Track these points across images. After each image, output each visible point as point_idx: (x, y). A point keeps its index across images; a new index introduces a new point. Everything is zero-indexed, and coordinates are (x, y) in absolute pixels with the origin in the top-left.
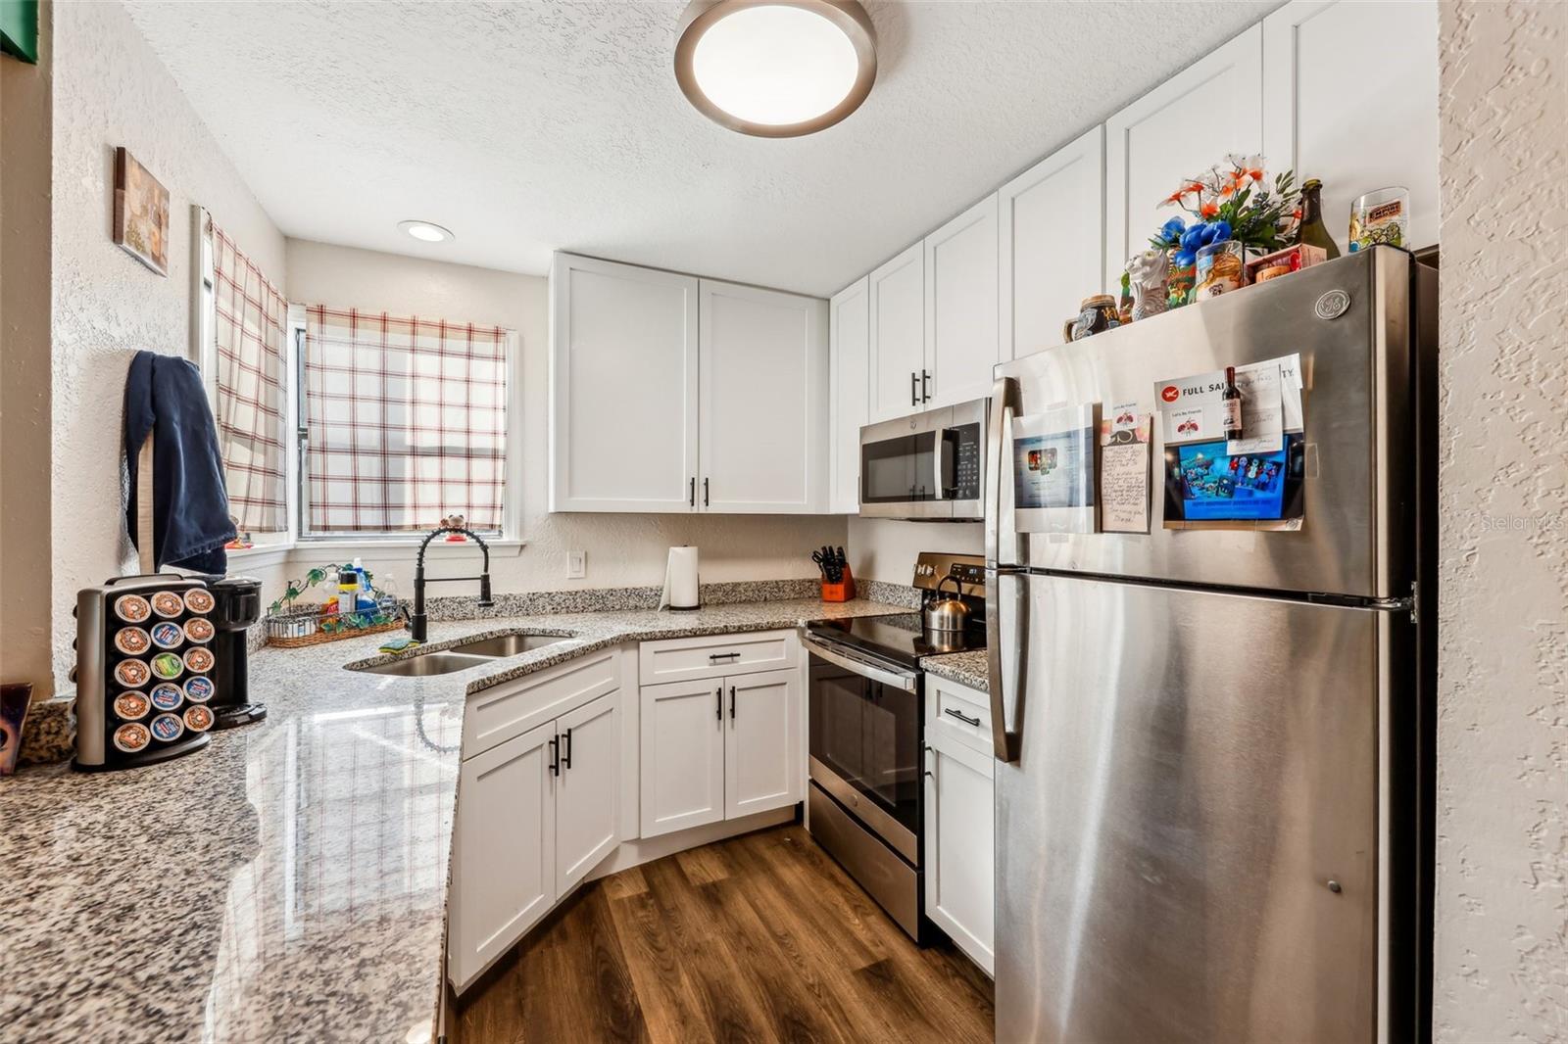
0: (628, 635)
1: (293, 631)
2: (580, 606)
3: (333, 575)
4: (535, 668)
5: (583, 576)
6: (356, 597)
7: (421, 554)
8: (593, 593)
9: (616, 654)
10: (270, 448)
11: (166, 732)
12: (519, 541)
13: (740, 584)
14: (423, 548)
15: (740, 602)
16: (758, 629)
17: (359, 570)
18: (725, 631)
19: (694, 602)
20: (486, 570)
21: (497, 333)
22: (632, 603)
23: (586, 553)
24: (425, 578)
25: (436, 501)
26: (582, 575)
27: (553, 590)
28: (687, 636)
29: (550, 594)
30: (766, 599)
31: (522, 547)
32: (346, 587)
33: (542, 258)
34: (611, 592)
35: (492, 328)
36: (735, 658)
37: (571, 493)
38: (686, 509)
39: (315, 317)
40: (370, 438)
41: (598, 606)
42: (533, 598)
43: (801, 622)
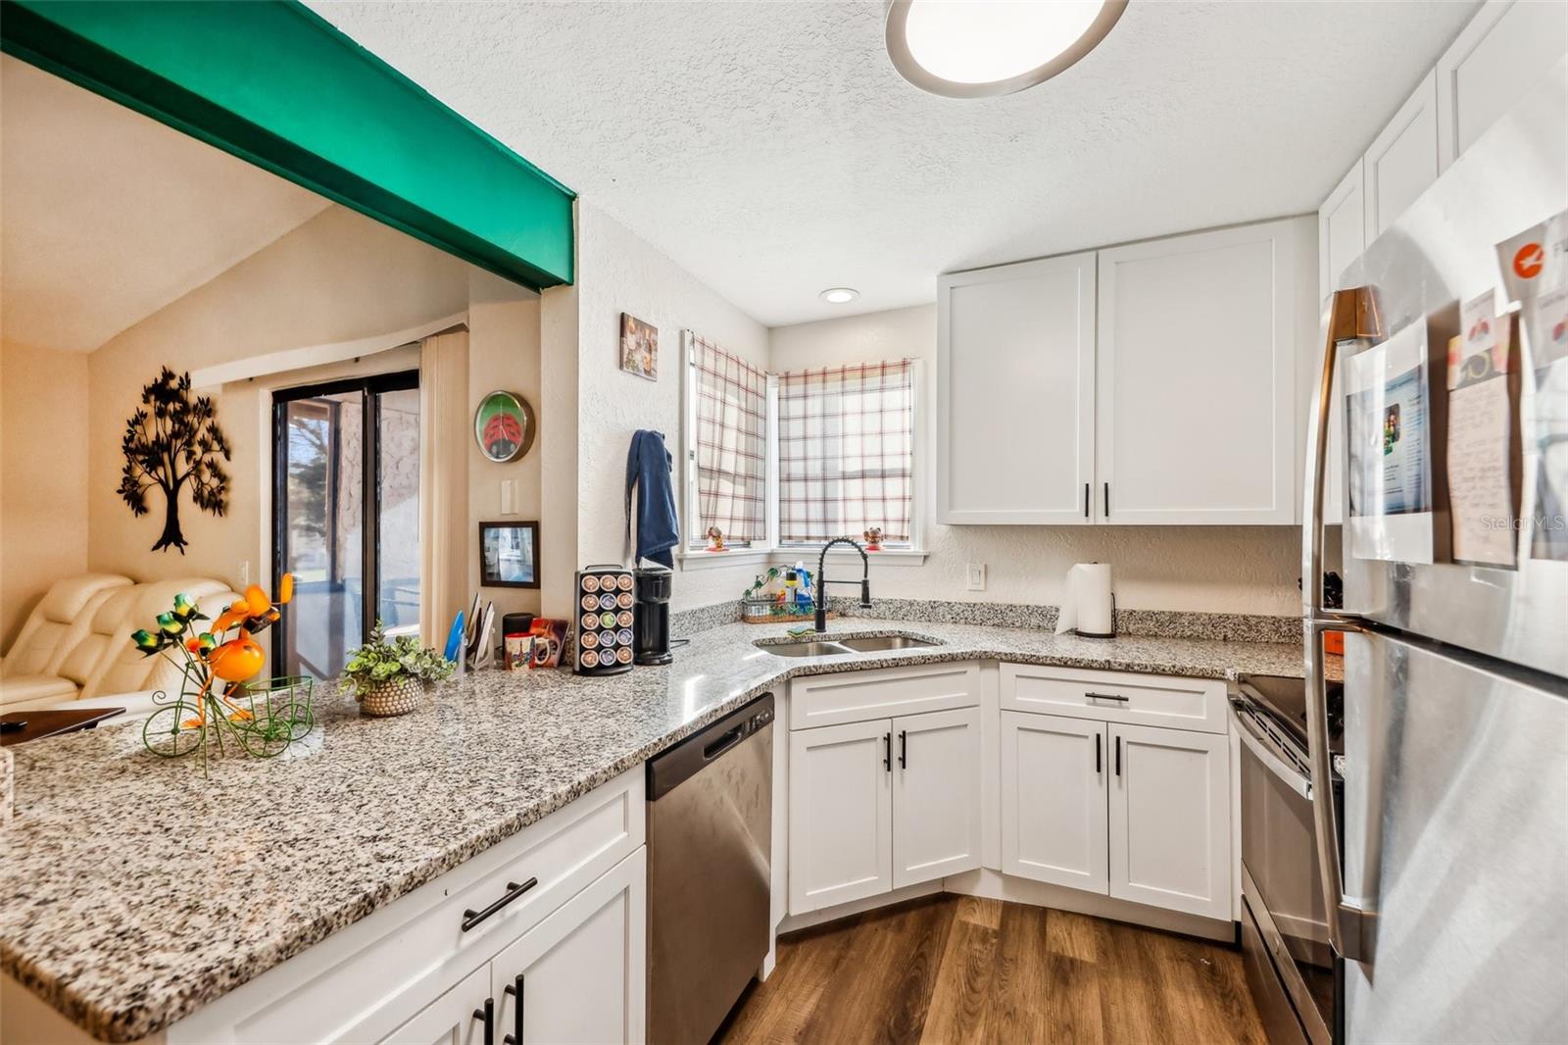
0: (985, 652)
1: (753, 612)
2: (978, 618)
3: (784, 574)
4: (864, 666)
5: (983, 589)
6: (795, 591)
7: (822, 560)
8: (992, 607)
9: (973, 670)
10: (749, 481)
11: (607, 660)
12: (922, 551)
13: (1181, 615)
14: (823, 555)
15: (1182, 637)
16: (1157, 672)
17: (800, 571)
18: (1107, 667)
19: (1107, 630)
20: (866, 576)
21: (904, 364)
22: (1034, 621)
23: (986, 566)
24: (825, 579)
25: (860, 516)
26: (981, 587)
27: (953, 600)
28: (1055, 665)
29: (949, 603)
30: (1225, 639)
31: (926, 557)
32: (789, 583)
33: (926, 287)
34: (1011, 607)
35: (900, 360)
36: (1123, 702)
37: (951, 507)
38: (1081, 521)
39: (784, 381)
40: (815, 468)
41: (997, 621)
42: (934, 605)
43: (1230, 674)
